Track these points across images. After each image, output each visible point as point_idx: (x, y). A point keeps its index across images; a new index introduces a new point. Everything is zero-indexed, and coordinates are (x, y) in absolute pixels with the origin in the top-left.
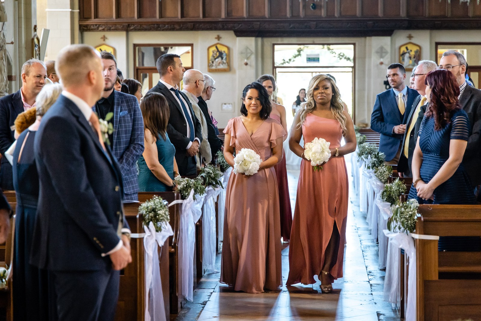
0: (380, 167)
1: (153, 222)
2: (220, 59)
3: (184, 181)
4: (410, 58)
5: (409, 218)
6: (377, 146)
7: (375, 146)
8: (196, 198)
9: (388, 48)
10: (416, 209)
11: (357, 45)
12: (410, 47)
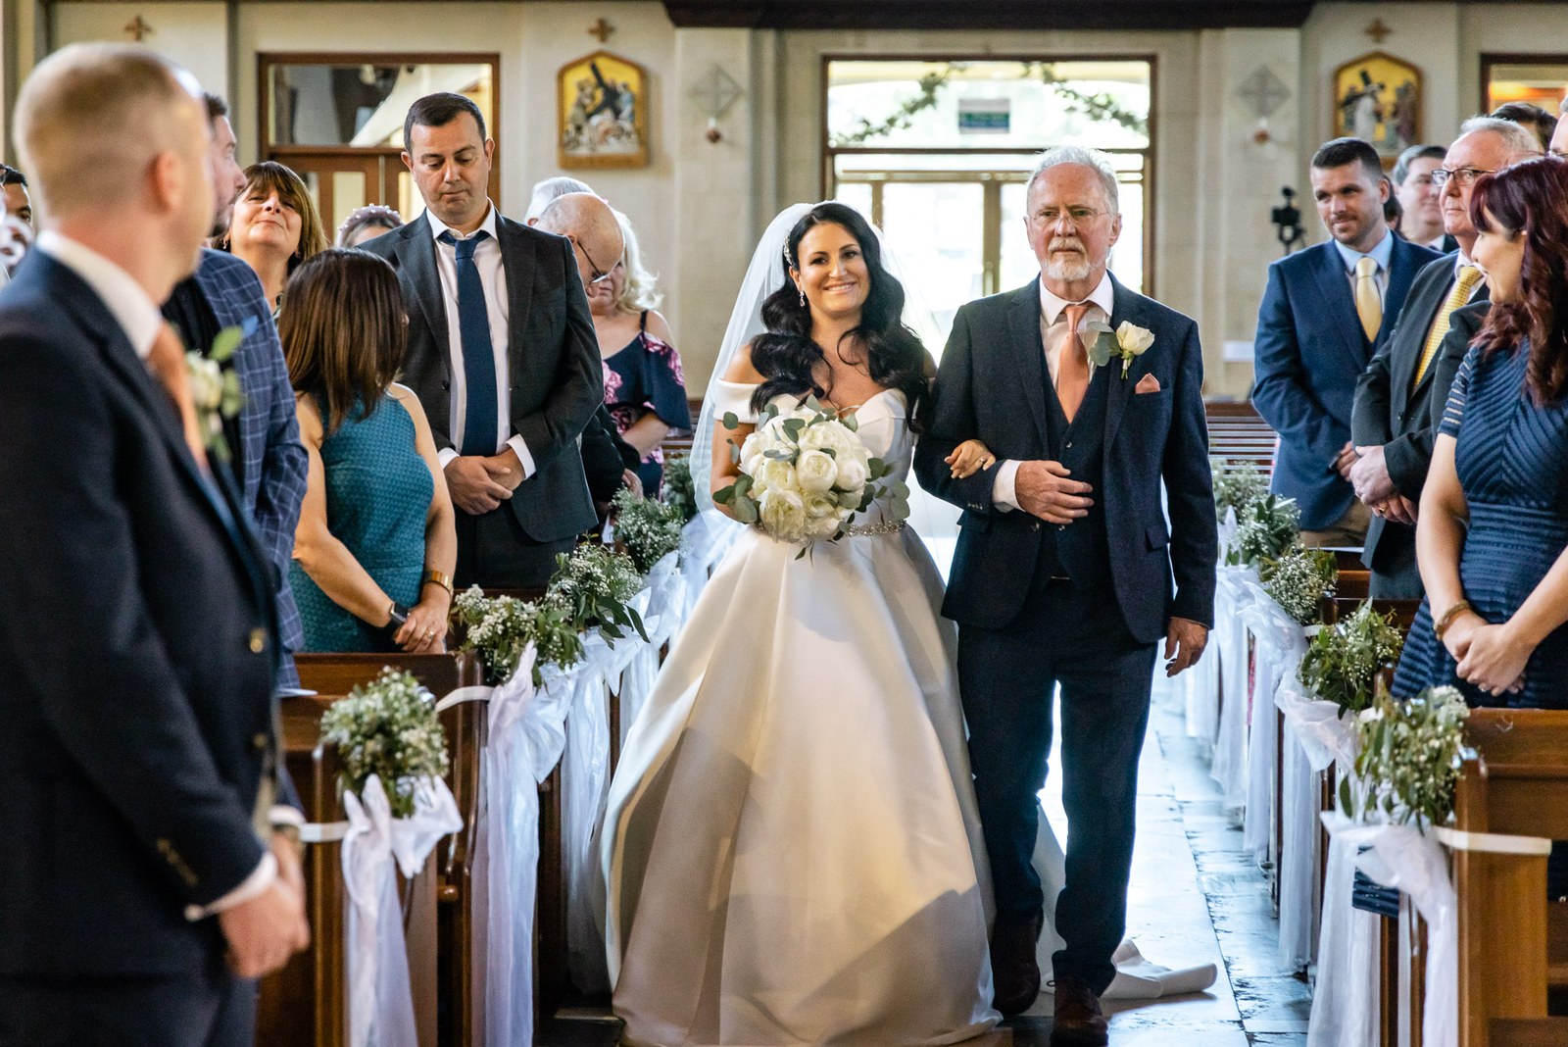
0: (1287, 558)
1: (379, 776)
2: (608, 114)
3: (496, 610)
4: (1378, 115)
5: (1429, 766)
6: (1260, 472)
7: (1253, 472)
8: (546, 678)
9: (1290, 78)
10: (1457, 727)
11: (1163, 61)
12: (1377, 71)
